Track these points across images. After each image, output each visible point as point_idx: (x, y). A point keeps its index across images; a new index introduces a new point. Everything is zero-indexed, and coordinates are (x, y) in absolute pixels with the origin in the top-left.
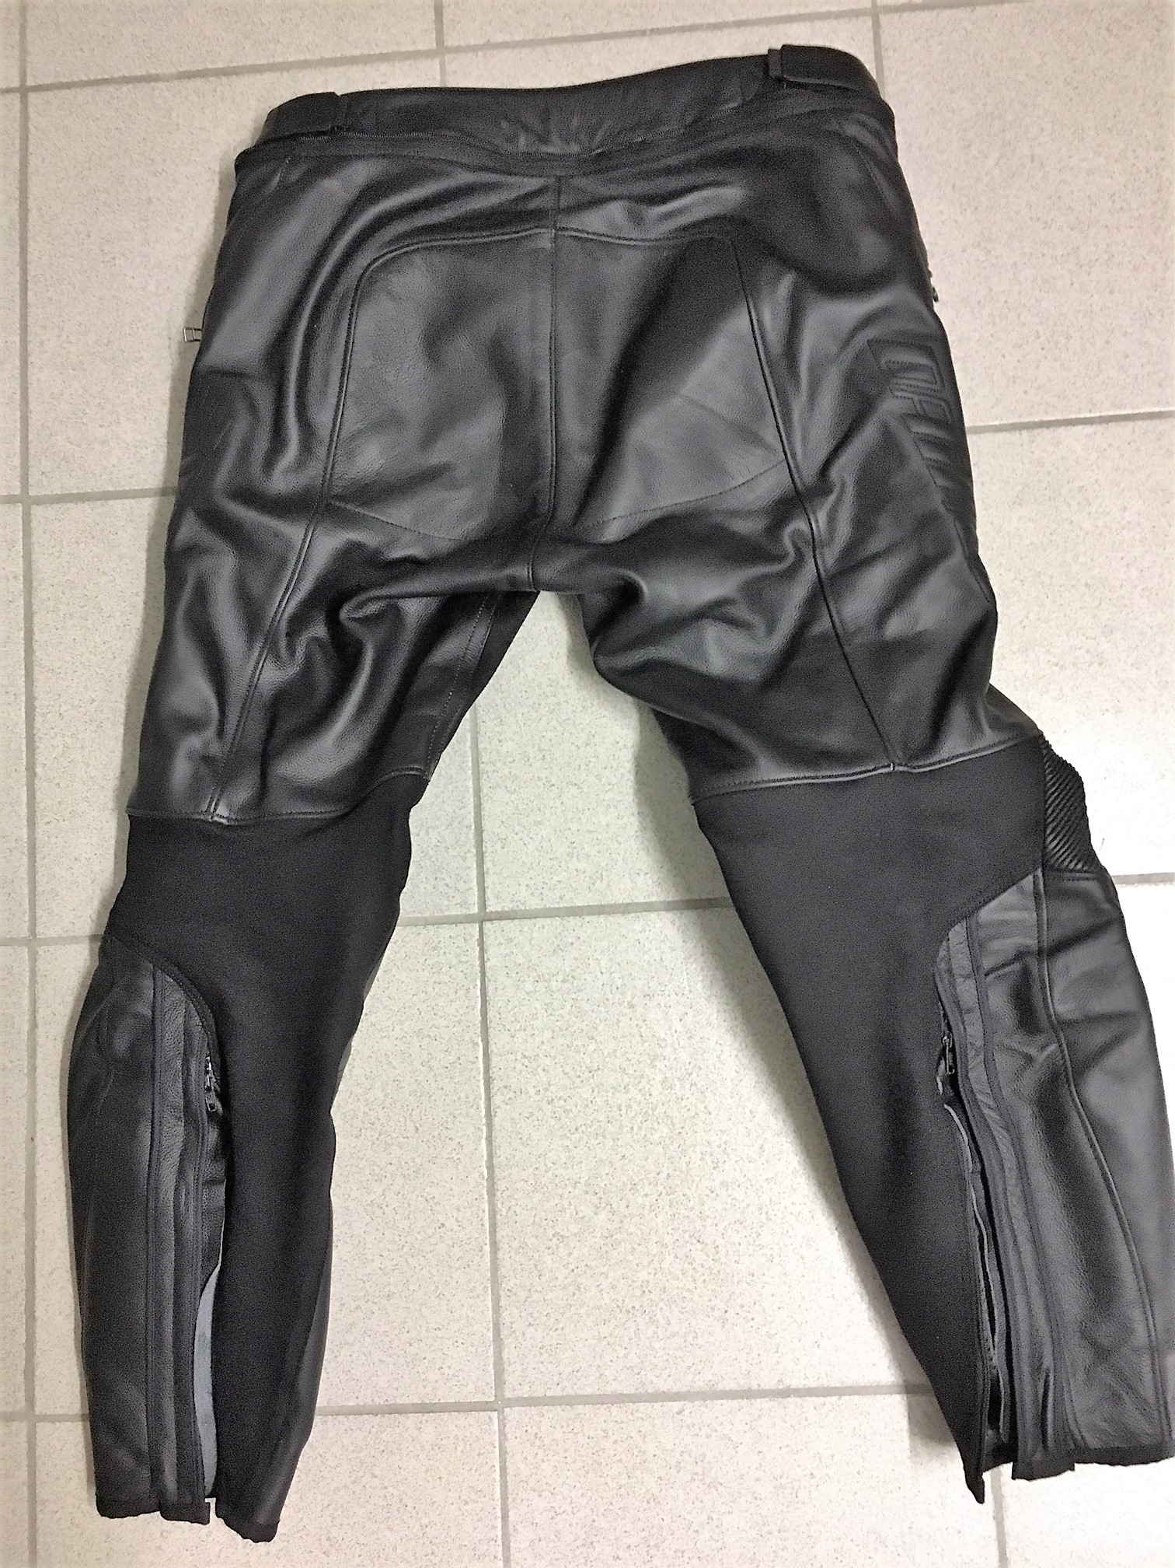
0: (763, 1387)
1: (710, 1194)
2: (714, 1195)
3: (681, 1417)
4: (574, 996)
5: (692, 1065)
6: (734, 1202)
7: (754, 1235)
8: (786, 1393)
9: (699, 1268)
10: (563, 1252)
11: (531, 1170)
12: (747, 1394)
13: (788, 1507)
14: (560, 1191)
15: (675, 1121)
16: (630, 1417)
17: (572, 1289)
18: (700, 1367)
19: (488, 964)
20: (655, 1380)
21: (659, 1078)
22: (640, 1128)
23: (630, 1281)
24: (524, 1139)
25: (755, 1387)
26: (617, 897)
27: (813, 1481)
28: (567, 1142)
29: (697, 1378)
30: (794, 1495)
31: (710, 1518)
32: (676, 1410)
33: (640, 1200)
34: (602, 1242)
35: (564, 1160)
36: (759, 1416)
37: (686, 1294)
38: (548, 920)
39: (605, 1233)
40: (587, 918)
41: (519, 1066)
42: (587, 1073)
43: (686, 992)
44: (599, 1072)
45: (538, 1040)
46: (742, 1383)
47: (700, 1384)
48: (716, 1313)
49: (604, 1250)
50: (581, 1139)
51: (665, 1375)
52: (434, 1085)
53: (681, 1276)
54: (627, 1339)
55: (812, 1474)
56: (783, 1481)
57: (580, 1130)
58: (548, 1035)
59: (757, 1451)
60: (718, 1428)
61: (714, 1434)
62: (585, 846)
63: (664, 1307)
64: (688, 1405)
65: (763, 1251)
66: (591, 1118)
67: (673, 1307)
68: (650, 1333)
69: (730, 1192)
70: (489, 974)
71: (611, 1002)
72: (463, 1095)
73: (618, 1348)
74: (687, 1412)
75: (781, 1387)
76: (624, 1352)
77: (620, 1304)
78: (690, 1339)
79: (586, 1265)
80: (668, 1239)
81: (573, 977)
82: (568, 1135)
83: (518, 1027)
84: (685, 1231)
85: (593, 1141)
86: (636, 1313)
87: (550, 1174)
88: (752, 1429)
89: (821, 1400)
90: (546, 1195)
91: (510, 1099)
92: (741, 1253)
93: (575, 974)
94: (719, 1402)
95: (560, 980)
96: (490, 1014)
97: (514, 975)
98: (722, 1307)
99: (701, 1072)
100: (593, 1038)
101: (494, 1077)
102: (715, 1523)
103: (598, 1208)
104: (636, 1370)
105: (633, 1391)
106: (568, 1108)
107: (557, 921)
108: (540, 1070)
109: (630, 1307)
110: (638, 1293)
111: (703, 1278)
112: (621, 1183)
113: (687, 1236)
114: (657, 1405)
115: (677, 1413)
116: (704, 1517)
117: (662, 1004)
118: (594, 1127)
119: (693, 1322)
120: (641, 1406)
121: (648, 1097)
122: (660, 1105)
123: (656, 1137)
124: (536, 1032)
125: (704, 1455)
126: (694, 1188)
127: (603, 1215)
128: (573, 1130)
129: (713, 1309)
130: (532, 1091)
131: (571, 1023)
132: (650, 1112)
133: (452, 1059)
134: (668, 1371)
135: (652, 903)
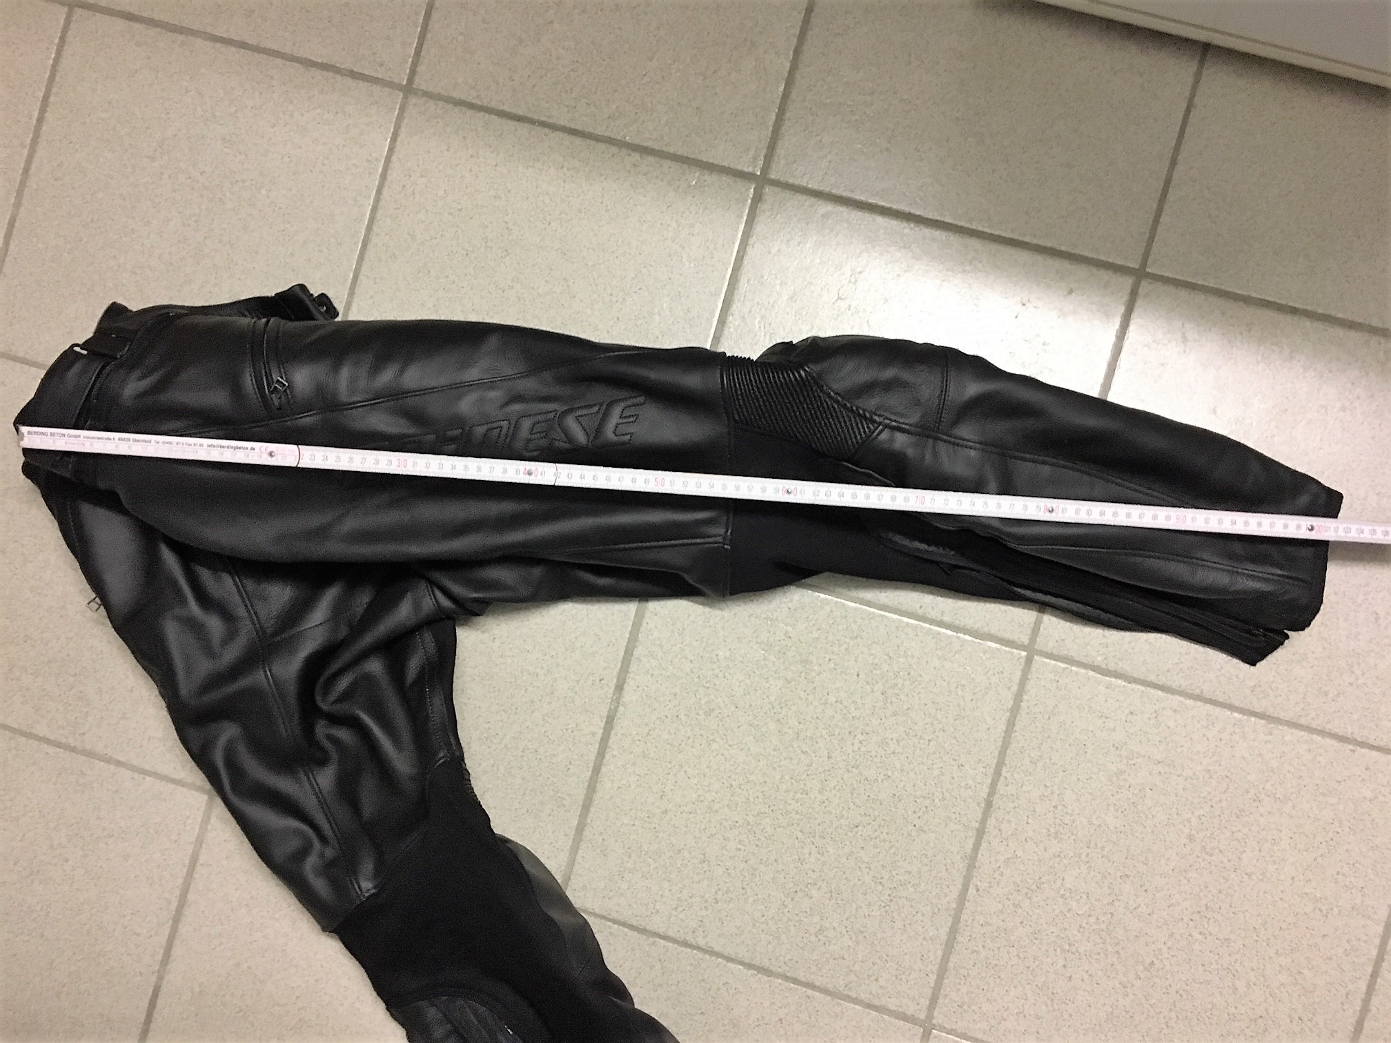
0: (979, 819)
1: (824, 805)
2: (827, 803)
3: (981, 890)
4: (643, 853)
5: (725, 781)
6: (837, 789)
7: (866, 782)
8: (989, 804)
9: (877, 834)
10: (831, 934)
11: (763, 936)
12: (981, 833)
13: (1073, 834)
14: (785, 920)
15: (762, 811)
16: (969, 928)
17: (860, 937)
18: (949, 861)
19: (597, 911)
20: (948, 899)
21: (726, 810)
22: (759, 839)
23: (869, 891)
24: (737, 932)
25: (977, 825)
26: (580, 793)
27: (1060, 808)
28: (751, 900)
29: (956, 867)
30: (1066, 826)
31: (1063, 896)
32: (975, 892)
33: (812, 860)
34: (834, 901)
35: (763, 907)
36: (1000, 830)
37: (892, 851)
38: (580, 852)
39: (828, 896)
40: (589, 821)
41: (682, 916)
42: (704, 865)
43: (670, 766)
44: (707, 855)
45: (667, 893)
46: (972, 834)
47: (962, 866)
48: (914, 834)
49: (840, 902)
50: (751, 888)
51: (946, 890)
52: (673, 987)
53: (878, 850)
54: (911, 909)
55: (1054, 807)
56: (1052, 830)
57: (745, 886)
58: (666, 885)
59: (1024, 842)
60: (998, 865)
61: (1002, 869)
62: (533, 802)
63: (897, 872)
64: (974, 880)
65: (880, 780)
66: (739, 874)
67: (899, 864)
68: (912, 889)
69: (828, 789)
70: (605, 913)
71: (657, 826)
72: (689, 968)
73: (915, 918)
74: (979, 883)
75: (983, 805)
76: (919, 915)
77: (883, 905)
78: (926, 860)
79: (847, 920)
80: (847, 850)
81: (629, 848)
82: (745, 897)
83: (652, 906)
84: (846, 834)
85: (757, 879)
86: (894, 895)
87: (770, 922)
88: (1007, 839)
89: (1002, 779)
90: (784, 930)
91: (704, 932)
92: (876, 797)
93: (626, 847)
94: (979, 856)
95: (627, 859)
96: (634, 923)
97: (611, 894)
98: (910, 827)
99: (733, 777)
100: (680, 851)
101: (682, 938)
102: (1068, 894)
103: (807, 895)
104: (936, 910)
105: (951, 919)
106: (726, 889)
107: (583, 846)
108: (690, 900)
109: (888, 898)
110: (880, 888)
111: (884, 833)
112: (795, 870)
113: (850, 834)
114: (967, 904)
115: (978, 891)
116: (1061, 901)
117: (672, 787)
118: (746, 875)
119: (915, 853)
120: (964, 917)
121: (738, 825)
122: (748, 818)
123: (769, 829)
124: (661, 893)
125: (1015, 883)
126: (817, 816)
127: (814, 893)
128: (743, 892)
129: (910, 835)
130: (704, 913)
131: (663, 863)
132: (749, 827)
133: (658, 966)
134: (944, 886)
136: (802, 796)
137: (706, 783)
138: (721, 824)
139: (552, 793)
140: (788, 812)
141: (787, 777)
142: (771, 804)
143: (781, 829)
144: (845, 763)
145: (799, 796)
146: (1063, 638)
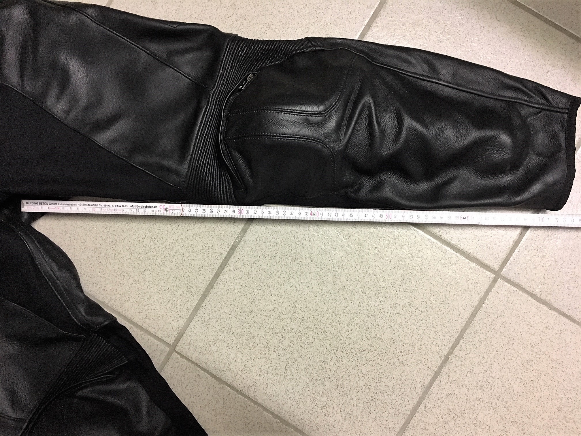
0: (438, 366)
1: (348, 333)
2: (350, 332)
3: (427, 408)
4: (231, 333)
5: (293, 304)
6: (358, 325)
7: (377, 326)
8: (447, 358)
9: (375, 358)
10: (330, 410)
11: (289, 400)
12: (437, 374)
13: (491, 389)
14: (306, 395)
15: (310, 327)
16: (414, 429)
17: (348, 416)
18: (413, 386)
19: (194, 360)
20: (406, 408)
21: (288, 321)
22: (303, 343)
23: (361, 391)
24: (275, 394)
25: (436, 369)
26: (203, 287)
27: (488, 372)
28: (288, 377)
29: (417, 390)
30: (488, 384)
31: (474, 424)
32: (423, 408)
33: (332, 364)
34: (338, 391)
35: (295, 384)
36: (449, 376)
37: (381, 371)
38: (193, 322)
39: (335, 387)
40: (204, 305)
41: (244, 376)
42: (266, 350)
43: (262, 285)
44: (269, 344)
45: (239, 360)
46: (431, 374)
47: (420, 391)
48: (397, 364)
49: (341, 393)
50: (291, 371)
51: (407, 403)
52: (227, 417)
53: (373, 368)
54: (383, 408)
55: (485, 371)
56: (480, 384)
57: (287, 369)
58: (240, 355)
59: (461, 386)
60: (442, 396)
61: (443, 399)
62: (173, 284)
63: (380, 384)
64: (425, 401)
65: (385, 327)
66: (286, 361)
67: (382, 380)
68: (386, 397)
69: (353, 324)
70: (198, 362)
71: (244, 319)
72: (239, 408)
73: (383, 415)
74: (427, 404)
75: (443, 359)
76: (387, 412)
77: (367, 401)
78: (399, 382)
79: (342, 404)
80: (354, 363)
81: (224, 328)
82: (286, 375)
83: (228, 365)
84: (356, 354)
85: (295, 366)
86: (374, 397)
87: (296, 394)
88: (451, 382)
89: (459, 346)
90: (303, 401)
91: (255, 389)
92: (380, 337)
93: (222, 326)
94: (432, 388)
95: (221, 334)
96: (214, 373)
97: (205, 352)
98: (396, 360)
99: (298, 302)
100: (254, 337)
101: (241, 389)
102: (478, 423)
103: (323, 383)
104: (397, 413)
105: (404, 420)
106: (275, 367)
107: (196, 319)
108: (252, 368)
109: (371, 398)
110: (368, 391)
111: (379, 359)
112: (320, 366)
113: (359, 355)
114: (417, 414)
115: (425, 408)
116: (473, 427)
117: (260, 298)
118: (290, 362)
119: (394, 376)
120: (413, 421)
121: (293, 331)
122: (300, 329)
123: (311, 338)
124: (235, 359)
125: (449, 409)
126: (342, 338)
127: (327, 383)
128: (285, 371)
129: (394, 364)
130: (258, 378)
131: (241, 342)
132: (299, 334)
133: (222, 402)
134: (406, 400)
135: (216, 273)
136: (336, 324)
137: (281, 301)
138: (283, 327)
139: (186, 282)
140: (325, 332)
141: (330, 311)
142: (316, 324)
143: (318, 341)
144: (368, 312)
145: (334, 323)
146: (519, 273)
